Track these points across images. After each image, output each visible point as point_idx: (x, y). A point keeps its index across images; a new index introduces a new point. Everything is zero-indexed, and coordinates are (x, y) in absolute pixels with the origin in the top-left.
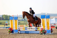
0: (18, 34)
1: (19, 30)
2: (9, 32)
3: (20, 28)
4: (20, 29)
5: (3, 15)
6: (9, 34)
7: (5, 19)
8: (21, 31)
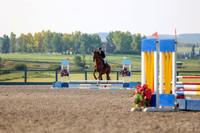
0: (175, 110)
1: (181, 96)
2: (138, 102)
3: (186, 86)
4: (185, 93)
5: (111, 35)
6: (136, 110)
7: (118, 48)
8: (188, 98)
